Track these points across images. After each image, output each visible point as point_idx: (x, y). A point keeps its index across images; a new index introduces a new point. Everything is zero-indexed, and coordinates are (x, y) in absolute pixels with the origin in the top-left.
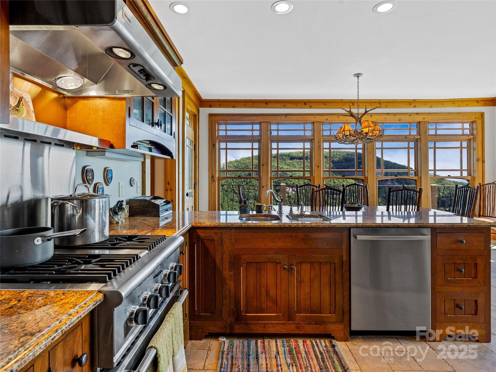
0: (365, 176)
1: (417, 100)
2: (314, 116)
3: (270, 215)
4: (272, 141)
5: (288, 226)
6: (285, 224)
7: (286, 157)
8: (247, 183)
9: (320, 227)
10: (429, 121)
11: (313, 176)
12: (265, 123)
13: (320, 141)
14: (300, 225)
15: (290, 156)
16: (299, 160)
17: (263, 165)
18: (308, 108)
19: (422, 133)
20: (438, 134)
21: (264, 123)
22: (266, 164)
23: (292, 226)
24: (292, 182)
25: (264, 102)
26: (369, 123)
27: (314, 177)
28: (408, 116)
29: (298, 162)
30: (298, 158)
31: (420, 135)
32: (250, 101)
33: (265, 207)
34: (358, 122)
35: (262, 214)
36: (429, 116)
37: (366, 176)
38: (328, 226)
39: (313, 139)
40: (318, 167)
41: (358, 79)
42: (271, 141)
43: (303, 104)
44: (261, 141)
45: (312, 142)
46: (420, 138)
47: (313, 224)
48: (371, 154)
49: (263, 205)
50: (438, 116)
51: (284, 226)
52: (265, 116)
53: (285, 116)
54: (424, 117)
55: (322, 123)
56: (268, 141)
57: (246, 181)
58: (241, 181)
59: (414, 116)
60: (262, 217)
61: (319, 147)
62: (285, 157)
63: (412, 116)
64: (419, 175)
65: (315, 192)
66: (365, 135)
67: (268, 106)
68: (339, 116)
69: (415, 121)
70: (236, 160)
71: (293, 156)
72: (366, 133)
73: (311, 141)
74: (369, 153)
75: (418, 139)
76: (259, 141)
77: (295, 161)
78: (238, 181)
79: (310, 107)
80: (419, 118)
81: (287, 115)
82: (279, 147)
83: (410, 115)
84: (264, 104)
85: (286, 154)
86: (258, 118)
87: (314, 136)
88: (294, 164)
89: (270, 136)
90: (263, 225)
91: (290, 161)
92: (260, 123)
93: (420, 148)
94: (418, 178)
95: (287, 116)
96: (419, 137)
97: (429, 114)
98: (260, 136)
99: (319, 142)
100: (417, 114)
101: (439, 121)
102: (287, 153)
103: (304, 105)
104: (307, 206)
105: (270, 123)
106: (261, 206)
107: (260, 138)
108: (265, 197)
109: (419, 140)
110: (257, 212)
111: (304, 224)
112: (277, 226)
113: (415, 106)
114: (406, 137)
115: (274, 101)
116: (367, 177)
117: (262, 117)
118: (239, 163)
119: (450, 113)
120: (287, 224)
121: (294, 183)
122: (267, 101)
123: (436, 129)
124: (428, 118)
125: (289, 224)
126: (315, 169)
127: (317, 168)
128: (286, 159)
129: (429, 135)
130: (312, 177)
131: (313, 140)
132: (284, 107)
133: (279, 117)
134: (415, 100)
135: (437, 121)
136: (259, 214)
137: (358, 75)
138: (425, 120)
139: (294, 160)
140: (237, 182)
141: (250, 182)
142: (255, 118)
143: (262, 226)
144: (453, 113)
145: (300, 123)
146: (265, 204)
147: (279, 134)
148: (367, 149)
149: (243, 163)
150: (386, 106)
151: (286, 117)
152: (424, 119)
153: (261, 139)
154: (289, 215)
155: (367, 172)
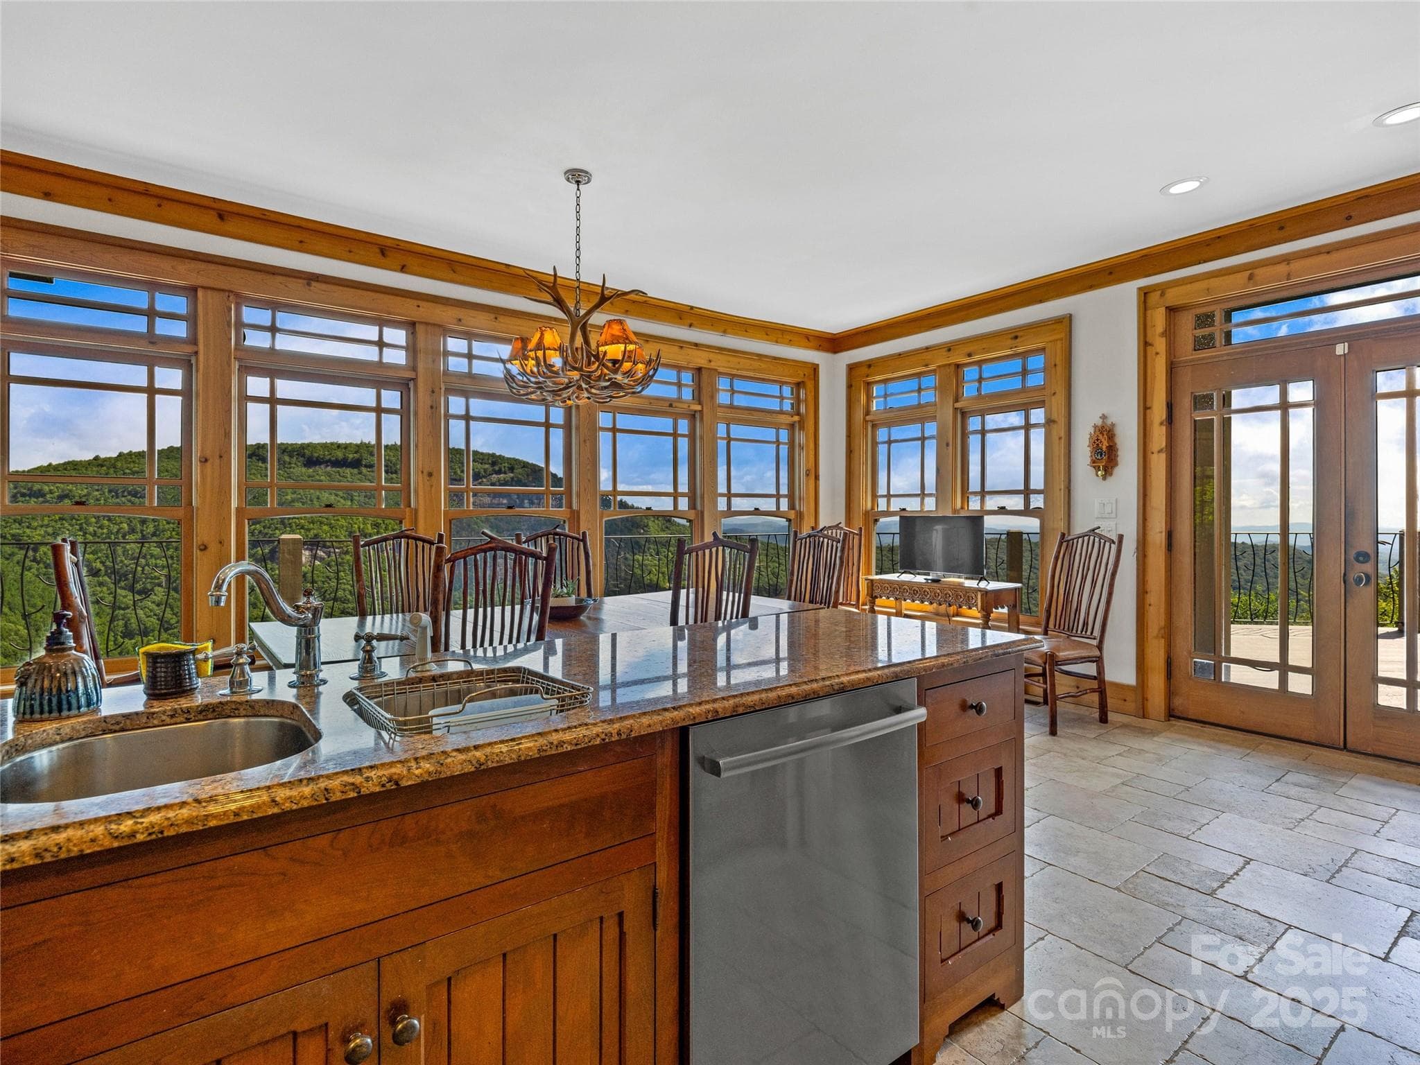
0: (570, 506)
1: (696, 308)
2: (416, 302)
3: (241, 703)
4: (248, 369)
5: (378, 789)
6: (358, 779)
7: (291, 457)
8: (143, 536)
9: (560, 750)
10: (721, 370)
11: (410, 506)
12: (215, 294)
13: (436, 390)
14: (457, 765)
15: (303, 456)
16: (334, 469)
17: (206, 460)
18: (395, 271)
19: (705, 399)
20: (736, 403)
21: (209, 292)
22: (221, 457)
23: (404, 783)
24: (312, 532)
25: (213, 209)
26: (625, 330)
27: (416, 511)
28: (676, 349)
29: (329, 475)
30: (329, 461)
31: (700, 403)
32: (141, 188)
33: (206, 659)
34: (579, 329)
35: (184, 703)
36: (719, 357)
37: (575, 507)
38: (598, 741)
39: (413, 379)
40: (430, 475)
41: (578, 189)
42: (240, 366)
43: (378, 250)
44: (193, 361)
45: (409, 389)
46: (701, 412)
47: (526, 744)
48: (588, 444)
49: (193, 652)
50: (738, 360)
51: (353, 795)
52: (213, 267)
53: (305, 282)
54: (712, 356)
55: (441, 329)
56: (229, 365)
57: (138, 530)
58: (118, 532)
59: (691, 350)
60: (188, 720)
61: (434, 407)
62: (287, 459)
63: (685, 351)
64: (699, 507)
65: (448, 561)
66: (610, 365)
67: (229, 226)
68: (498, 316)
69: (691, 365)
70: (97, 458)
71: (316, 455)
72: (615, 362)
73: (405, 385)
74: (582, 440)
75: (695, 411)
76: (187, 364)
77: (321, 469)
78: (105, 531)
79: (403, 269)
80: (700, 359)
81: (312, 278)
82: (279, 395)
83: (682, 347)
84: (211, 218)
85: (290, 448)
86: (183, 267)
87: (414, 369)
88: (318, 477)
89: (235, 349)
90: (189, 822)
91: (304, 470)
92: (191, 291)
93: (702, 438)
94: (697, 515)
95: (314, 284)
96: (698, 408)
97: (721, 350)
98: (193, 340)
99: (433, 392)
100: (696, 345)
101: (739, 373)
102: (296, 444)
103: (380, 256)
104: (397, 612)
105: (237, 295)
106: (179, 657)
107: (189, 349)
108: (212, 601)
109: (698, 416)
110: (154, 694)
111: (478, 754)
112: (305, 804)
113: (691, 326)
114: (671, 405)
115: (258, 215)
116: (578, 512)
117: (202, 266)
118: (108, 468)
119: (760, 357)
120: (372, 774)
121: (316, 536)
122: (229, 208)
123: (733, 392)
124: (719, 363)
125: (387, 772)
126: (420, 482)
127: (426, 478)
128: (290, 463)
129: (720, 406)
130: (408, 509)
131: (411, 385)
132: (301, 247)
133: (280, 279)
134: (692, 308)
135: (735, 372)
136: (169, 705)
137: (577, 177)
138: (713, 365)
139: (317, 468)
140: (103, 534)
141: (154, 534)
142: (166, 264)
143: (184, 829)
144: (766, 356)
145: (367, 317)
146: (210, 644)
147: (278, 347)
148: (578, 428)
149: (128, 471)
150: (627, 311)
151: (309, 284)
152: (710, 361)
153: (196, 353)
154: (360, 689)
155: (578, 495)
